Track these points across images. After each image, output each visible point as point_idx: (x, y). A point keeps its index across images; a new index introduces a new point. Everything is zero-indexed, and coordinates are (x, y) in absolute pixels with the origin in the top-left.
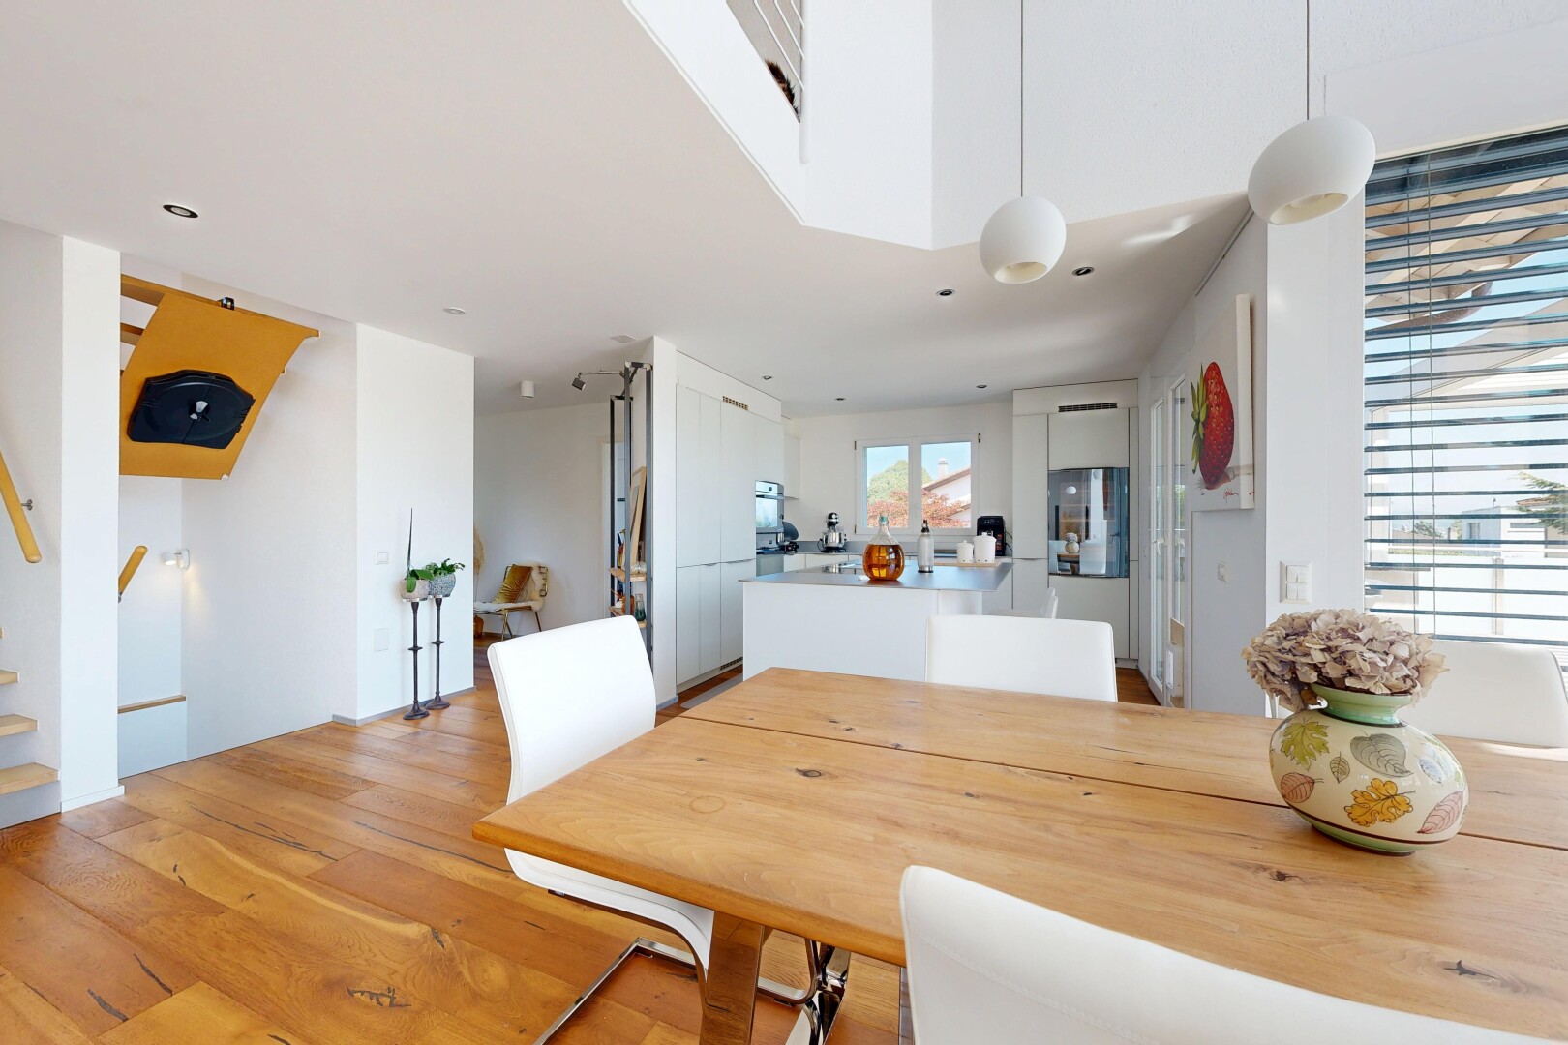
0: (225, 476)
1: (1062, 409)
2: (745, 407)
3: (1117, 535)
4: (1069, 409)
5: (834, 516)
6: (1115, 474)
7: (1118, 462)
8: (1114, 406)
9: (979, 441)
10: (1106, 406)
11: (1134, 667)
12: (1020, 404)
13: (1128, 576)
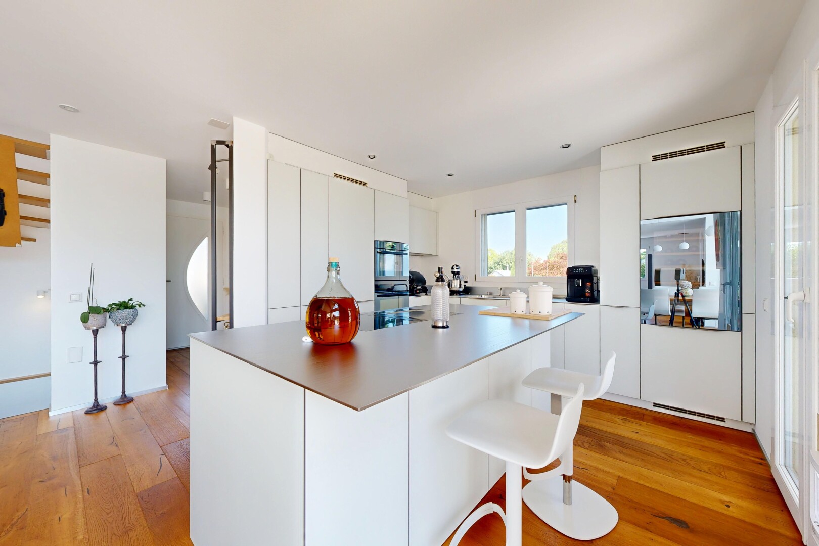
0: (17, 245)
1: (656, 158)
2: (365, 184)
3: (730, 283)
4: (664, 156)
5: (455, 267)
6: (727, 219)
7: (729, 205)
8: (721, 145)
9: (575, 201)
10: (710, 148)
11: (750, 431)
12: (608, 159)
13: (740, 329)
